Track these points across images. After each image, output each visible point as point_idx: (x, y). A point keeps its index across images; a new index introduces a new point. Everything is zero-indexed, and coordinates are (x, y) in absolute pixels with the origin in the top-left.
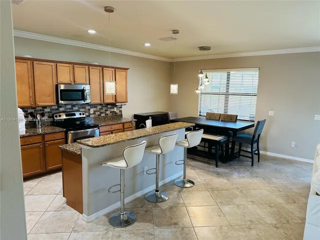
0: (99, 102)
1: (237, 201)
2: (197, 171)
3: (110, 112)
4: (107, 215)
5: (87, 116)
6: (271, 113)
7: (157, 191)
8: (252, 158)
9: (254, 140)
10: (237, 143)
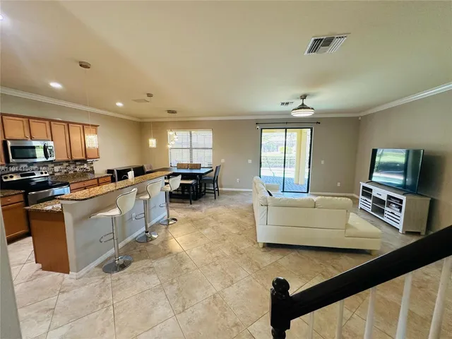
0: (66, 159)
1: (212, 224)
2: (177, 210)
4: (99, 266)
5: (51, 175)
6: (223, 161)
7: (147, 232)
8: (215, 193)
9: (215, 181)
10: (203, 184)
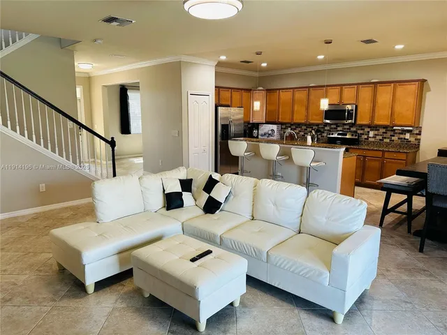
3: (399, 139)
